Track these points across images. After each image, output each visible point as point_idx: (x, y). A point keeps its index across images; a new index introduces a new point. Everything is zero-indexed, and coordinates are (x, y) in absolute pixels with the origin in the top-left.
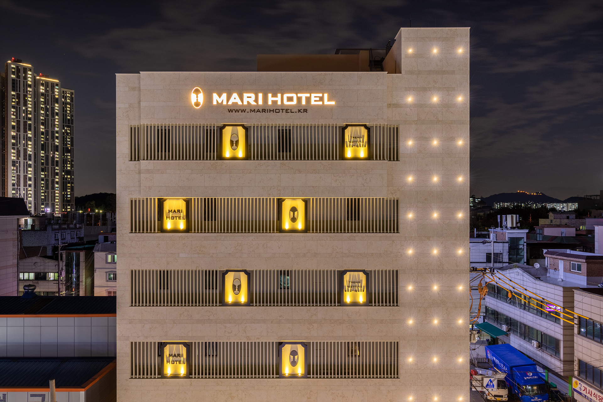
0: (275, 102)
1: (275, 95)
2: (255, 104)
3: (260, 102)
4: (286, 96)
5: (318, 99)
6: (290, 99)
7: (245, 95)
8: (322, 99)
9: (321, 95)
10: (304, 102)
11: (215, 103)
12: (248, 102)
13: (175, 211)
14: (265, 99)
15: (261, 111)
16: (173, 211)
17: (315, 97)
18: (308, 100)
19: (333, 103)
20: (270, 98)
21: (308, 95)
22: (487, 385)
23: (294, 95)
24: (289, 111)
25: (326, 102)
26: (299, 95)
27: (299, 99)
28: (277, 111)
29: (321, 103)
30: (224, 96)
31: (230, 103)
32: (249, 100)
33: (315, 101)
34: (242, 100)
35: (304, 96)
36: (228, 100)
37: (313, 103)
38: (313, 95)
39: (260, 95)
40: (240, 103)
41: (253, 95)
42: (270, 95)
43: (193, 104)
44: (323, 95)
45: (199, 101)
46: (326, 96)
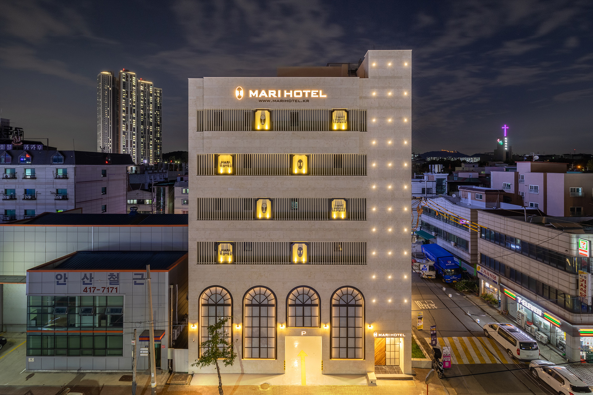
0: (288, 96)
1: (288, 91)
2: (276, 96)
3: (279, 96)
4: (295, 92)
5: (316, 94)
6: (298, 94)
7: (270, 91)
8: (318, 94)
9: (317, 91)
10: (307, 96)
11: (250, 96)
12: (271, 95)
13: (225, 162)
14: (282, 94)
15: (280, 101)
16: (224, 162)
17: (314, 92)
18: (310, 94)
19: (325, 96)
20: (286, 94)
21: (309, 91)
22: (423, 269)
23: (301, 92)
24: (298, 101)
25: (321, 96)
26: (304, 91)
27: (304, 94)
28: (290, 101)
29: (317, 96)
30: (257, 92)
31: (260, 96)
32: (272, 94)
33: (314, 95)
34: (268, 94)
35: (307, 92)
36: (259, 95)
37: (312, 96)
38: (312, 91)
39: (279, 92)
40: (266, 96)
41: (275, 92)
42: (285, 91)
43: (237, 97)
44: (319, 92)
45: (240, 95)
46: (321, 92)
